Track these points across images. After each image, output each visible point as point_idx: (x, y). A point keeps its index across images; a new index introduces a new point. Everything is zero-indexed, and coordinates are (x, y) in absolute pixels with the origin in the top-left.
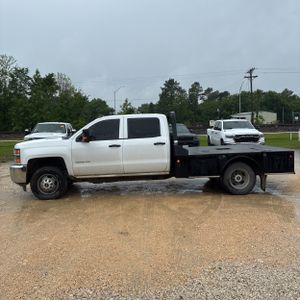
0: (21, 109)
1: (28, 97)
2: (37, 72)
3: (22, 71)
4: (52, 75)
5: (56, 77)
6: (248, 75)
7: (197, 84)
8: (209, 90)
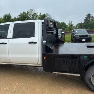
2: (40, 14)
3: (36, 13)
4: (45, 14)
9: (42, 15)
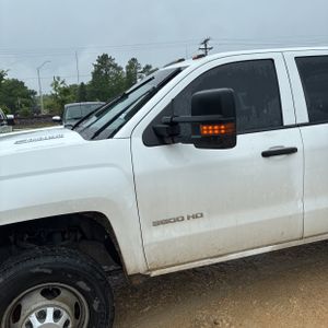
6: (203, 46)
7: (134, 60)
8: (148, 67)
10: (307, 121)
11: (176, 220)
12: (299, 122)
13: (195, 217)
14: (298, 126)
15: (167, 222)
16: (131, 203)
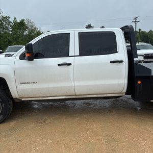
0: (6, 40)
1: (10, 32)
3: (6, 18)
4: (23, 20)
5: (25, 21)
9: (18, 21)
10: (78, 55)
11: (28, 83)
12: (75, 55)
13: (34, 83)
14: (74, 56)
15: (25, 83)
16: (13, 76)
